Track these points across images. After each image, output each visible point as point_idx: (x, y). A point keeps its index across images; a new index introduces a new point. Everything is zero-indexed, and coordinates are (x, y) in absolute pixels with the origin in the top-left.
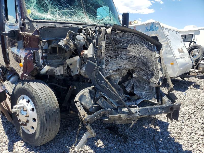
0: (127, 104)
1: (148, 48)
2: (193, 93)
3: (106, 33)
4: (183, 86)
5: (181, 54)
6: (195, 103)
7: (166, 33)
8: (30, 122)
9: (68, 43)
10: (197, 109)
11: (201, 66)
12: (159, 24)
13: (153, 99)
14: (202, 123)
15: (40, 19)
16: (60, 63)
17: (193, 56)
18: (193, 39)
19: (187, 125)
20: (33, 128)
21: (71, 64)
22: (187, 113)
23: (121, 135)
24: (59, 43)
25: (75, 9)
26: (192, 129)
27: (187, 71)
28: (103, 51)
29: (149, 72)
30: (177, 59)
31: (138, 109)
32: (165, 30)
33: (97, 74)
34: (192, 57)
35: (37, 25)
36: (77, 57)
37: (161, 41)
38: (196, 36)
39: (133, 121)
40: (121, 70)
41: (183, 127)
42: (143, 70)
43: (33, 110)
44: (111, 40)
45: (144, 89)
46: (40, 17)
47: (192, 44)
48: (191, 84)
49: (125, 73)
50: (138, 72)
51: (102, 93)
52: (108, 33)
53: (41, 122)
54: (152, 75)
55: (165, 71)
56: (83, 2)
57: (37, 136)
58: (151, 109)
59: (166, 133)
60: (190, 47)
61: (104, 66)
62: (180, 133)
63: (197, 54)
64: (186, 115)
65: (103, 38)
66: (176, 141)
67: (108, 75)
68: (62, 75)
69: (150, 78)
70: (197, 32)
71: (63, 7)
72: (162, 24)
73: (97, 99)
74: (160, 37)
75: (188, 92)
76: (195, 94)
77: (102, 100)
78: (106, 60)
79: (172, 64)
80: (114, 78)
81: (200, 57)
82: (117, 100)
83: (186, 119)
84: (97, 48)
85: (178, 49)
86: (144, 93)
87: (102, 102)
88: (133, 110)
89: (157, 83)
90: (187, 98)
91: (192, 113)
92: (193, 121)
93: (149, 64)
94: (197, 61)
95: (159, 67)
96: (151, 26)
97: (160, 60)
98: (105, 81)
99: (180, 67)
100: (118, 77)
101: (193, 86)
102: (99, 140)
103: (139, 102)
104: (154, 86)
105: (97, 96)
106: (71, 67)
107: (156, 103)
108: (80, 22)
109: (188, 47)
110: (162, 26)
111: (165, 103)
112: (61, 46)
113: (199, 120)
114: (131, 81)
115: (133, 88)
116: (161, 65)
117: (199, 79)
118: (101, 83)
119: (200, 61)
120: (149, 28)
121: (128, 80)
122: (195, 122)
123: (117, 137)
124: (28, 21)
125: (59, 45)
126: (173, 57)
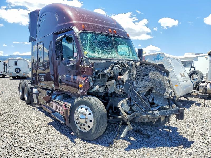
0: (151, 109)
1: (161, 74)
2: (195, 109)
3: (136, 66)
4: (187, 104)
5: (183, 78)
6: (197, 116)
7: (170, 61)
8: (88, 123)
9: (110, 72)
10: (198, 119)
11: (201, 88)
12: (163, 54)
13: (167, 106)
14: (202, 128)
15: (93, 57)
16: (102, 85)
17: (194, 79)
18: (193, 64)
19: (191, 129)
20: (89, 127)
21: (109, 85)
22: (191, 122)
23: (145, 135)
24: (104, 72)
25: (110, 49)
26: (195, 131)
27: (190, 92)
28: (134, 76)
29: (163, 89)
30: (180, 81)
31: (158, 112)
32: (168, 59)
33: (132, 90)
34: (193, 81)
35: (91, 61)
36: (114, 81)
37: (166, 68)
38: (195, 62)
39: (155, 119)
40: (146, 87)
41: (188, 130)
42: (159, 87)
43: (90, 114)
44: (139, 69)
45: (160, 100)
46: (92, 56)
47: (192, 69)
48: (194, 103)
49: (148, 89)
50: (156, 89)
51: (135, 102)
52: (137, 65)
53: (97, 121)
54: (165, 91)
55: (173, 88)
56: (114, 44)
57: (93, 132)
58: (166, 112)
59: (176, 133)
60: (191, 72)
61: (135, 85)
62: (186, 133)
63: (197, 77)
64: (190, 123)
65: (134, 69)
66: (183, 137)
67: (138, 91)
68: (103, 93)
69: (164, 92)
70: (196, 59)
71: (103, 48)
72: (166, 55)
73: (132, 106)
74: (165, 64)
75: (191, 109)
76: (197, 110)
77: (136, 106)
78: (136, 82)
79: (176, 86)
80: (142, 93)
81: (199, 81)
82: (145, 106)
83: (190, 125)
84: (131, 75)
85: (181, 74)
86: (160, 102)
87: (135, 107)
88: (155, 112)
89: (168, 96)
90: (190, 113)
91: (194, 122)
92: (196, 127)
93: (163, 84)
94: (197, 83)
95: (169, 86)
96: (157, 56)
97: (169, 81)
98: (137, 94)
99: (183, 88)
100: (144, 92)
101: (195, 104)
102: (131, 137)
103: (158, 108)
104: (167, 97)
105: (132, 104)
106: (109, 87)
107: (169, 108)
108: (115, 58)
109: (188, 71)
110: (166, 57)
111: (175, 108)
112: (106, 73)
113: (200, 126)
114: (152, 95)
115: (153, 100)
116: (170, 84)
117: (200, 99)
118: (134, 95)
119: (199, 84)
120: (155, 57)
121: (149, 94)
122: (197, 127)
123: (142, 136)
124: (85, 59)
125: (104, 73)
126: (176, 80)
